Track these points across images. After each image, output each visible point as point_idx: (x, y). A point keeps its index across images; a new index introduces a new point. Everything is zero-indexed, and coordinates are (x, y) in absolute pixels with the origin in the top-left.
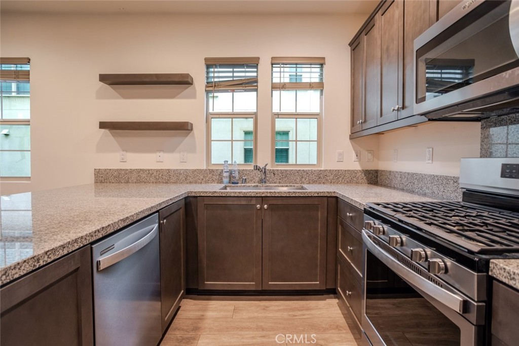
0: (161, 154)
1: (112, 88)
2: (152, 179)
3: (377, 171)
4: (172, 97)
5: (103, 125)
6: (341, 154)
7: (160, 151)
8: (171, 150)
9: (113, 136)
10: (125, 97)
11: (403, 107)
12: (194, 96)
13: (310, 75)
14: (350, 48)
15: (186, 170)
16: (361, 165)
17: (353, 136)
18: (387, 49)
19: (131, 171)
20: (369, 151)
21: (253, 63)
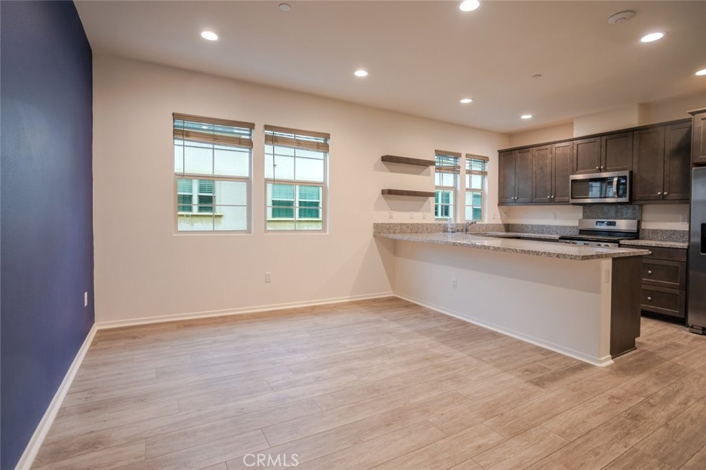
0: (413, 213)
1: (385, 164)
2: (409, 230)
3: (509, 224)
4: (418, 174)
5: (383, 192)
6: (494, 215)
7: (412, 211)
8: (417, 210)
9: (385, 199)
10: (392, 171)
11: (555, 197)
12: (429, 174)
13: (477, 167)
14: (498, 153)
15: (427, 224)
16: (502, 221)
17: (501, 203)
18: (541, 168)
19: (397, 224)
20: (506, 213)
21: (457, 156)
